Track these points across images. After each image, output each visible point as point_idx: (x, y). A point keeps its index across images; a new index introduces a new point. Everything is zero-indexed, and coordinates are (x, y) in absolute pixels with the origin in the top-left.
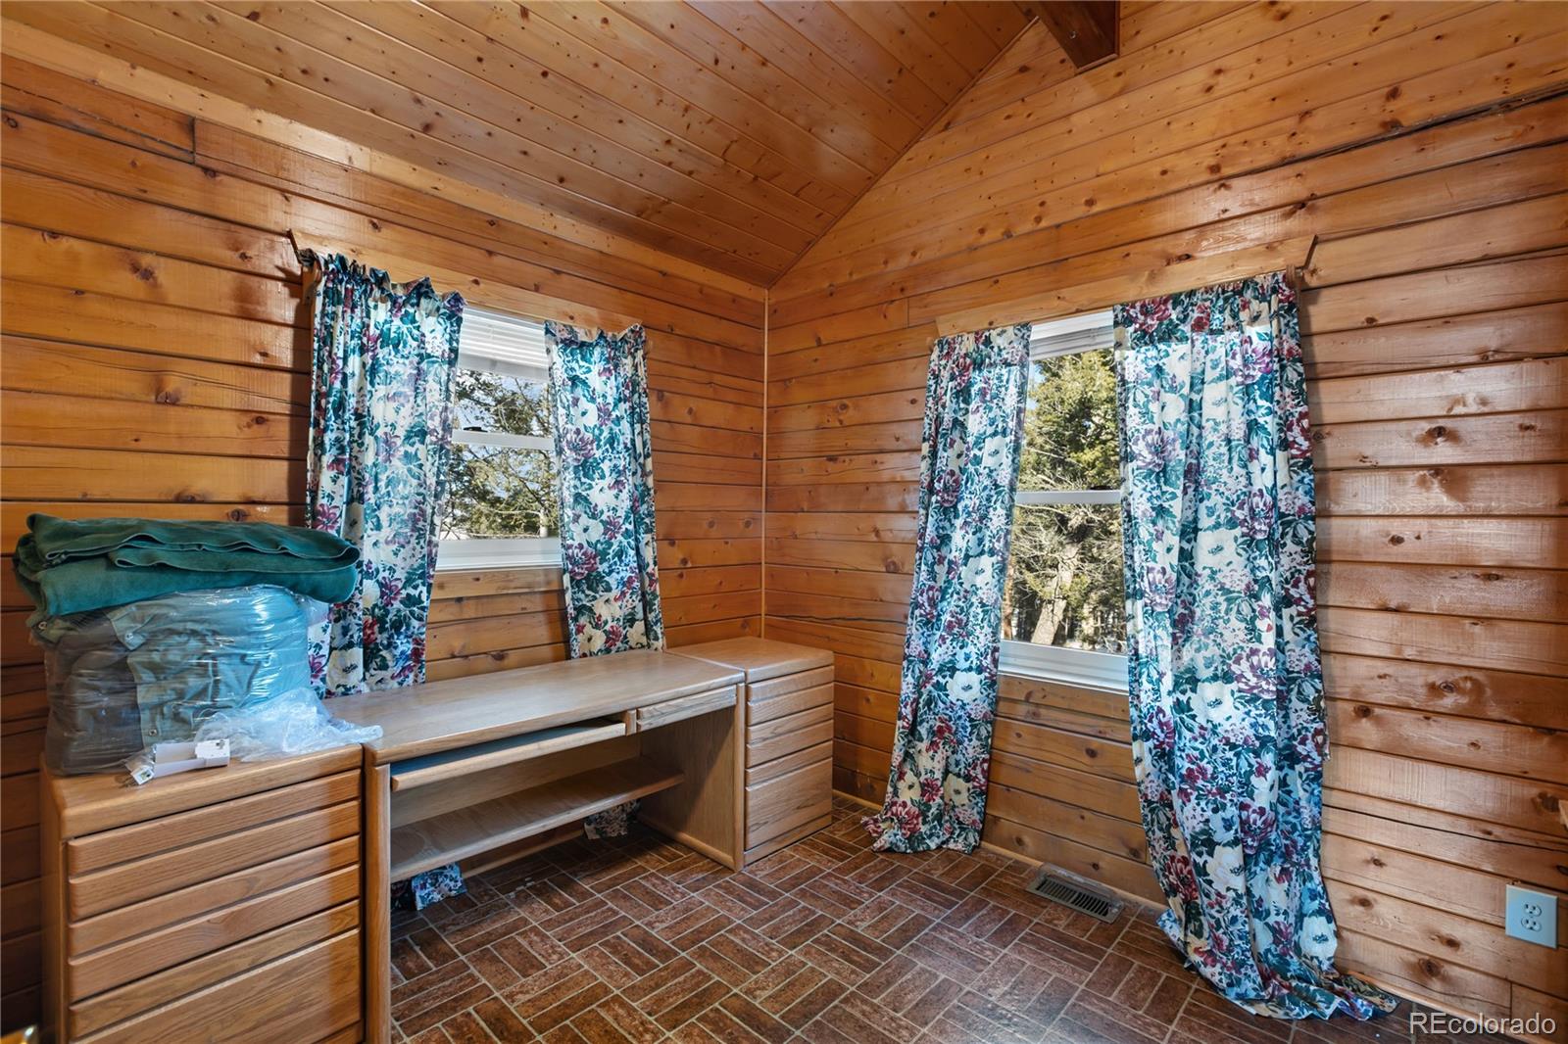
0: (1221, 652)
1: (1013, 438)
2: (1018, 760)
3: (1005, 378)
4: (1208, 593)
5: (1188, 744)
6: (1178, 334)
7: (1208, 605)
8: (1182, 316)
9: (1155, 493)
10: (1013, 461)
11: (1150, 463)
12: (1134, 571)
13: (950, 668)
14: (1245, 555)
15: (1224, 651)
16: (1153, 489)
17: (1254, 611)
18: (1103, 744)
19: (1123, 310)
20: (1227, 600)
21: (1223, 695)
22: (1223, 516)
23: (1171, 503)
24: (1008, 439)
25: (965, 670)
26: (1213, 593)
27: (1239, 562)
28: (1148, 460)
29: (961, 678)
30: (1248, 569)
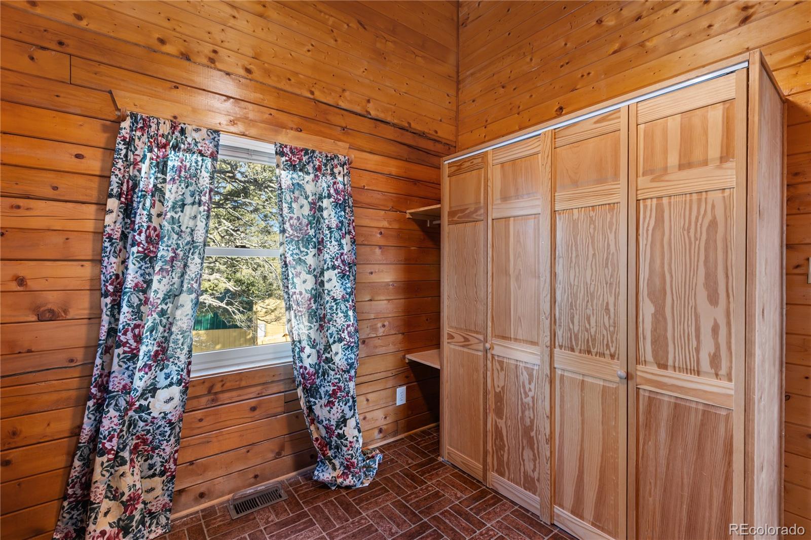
0: (336, 329)
1: (206, 208)
2: (199, 438)
3: (200, 164)
4: (328, 302)
5: (332, 378)
6: (306, 170)
7: (328, 308)
8: (307, 161)
9: (295, 252)
10: (206, 225)
11: (292, 235)
12: (289, 294)
13: (152, 390)
14: (340, 282)
15: (337, 328)
16: (294, 249)
17: (347, 307)
18: (260, 400)
19: (281, 147)
20: (336, 304)
21: (338, 349)
22: (330, 264)
23: (306, 257)
24: (202, 209)
25: (166, 387)
26: (330, 302)
27: (338, 285)
28: (291, 234)
29: (162, 395)
30: (342, 289)
